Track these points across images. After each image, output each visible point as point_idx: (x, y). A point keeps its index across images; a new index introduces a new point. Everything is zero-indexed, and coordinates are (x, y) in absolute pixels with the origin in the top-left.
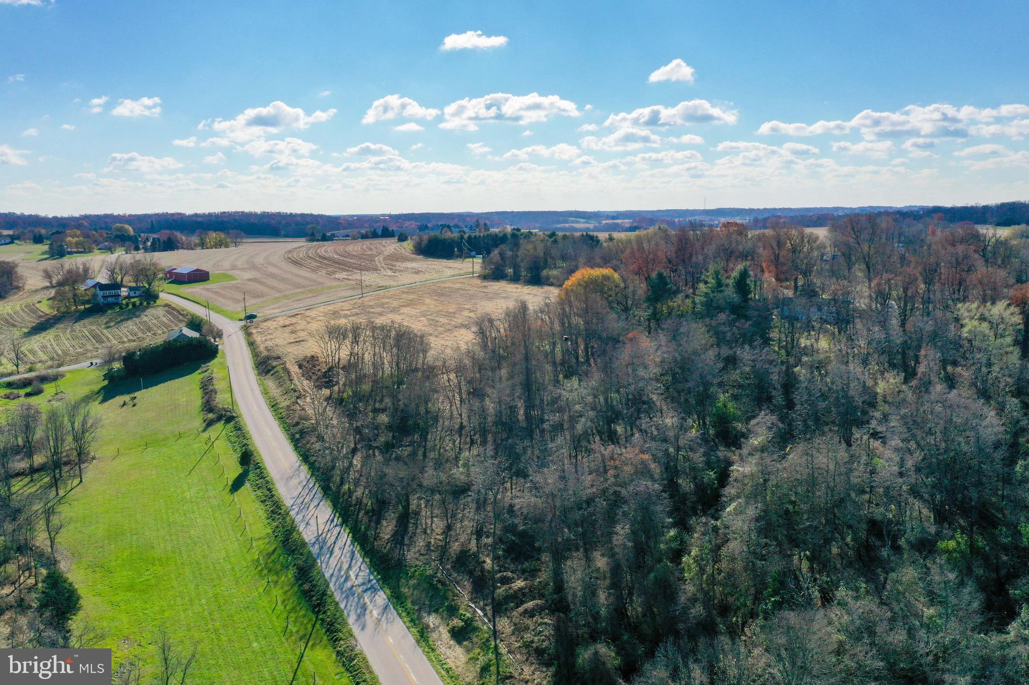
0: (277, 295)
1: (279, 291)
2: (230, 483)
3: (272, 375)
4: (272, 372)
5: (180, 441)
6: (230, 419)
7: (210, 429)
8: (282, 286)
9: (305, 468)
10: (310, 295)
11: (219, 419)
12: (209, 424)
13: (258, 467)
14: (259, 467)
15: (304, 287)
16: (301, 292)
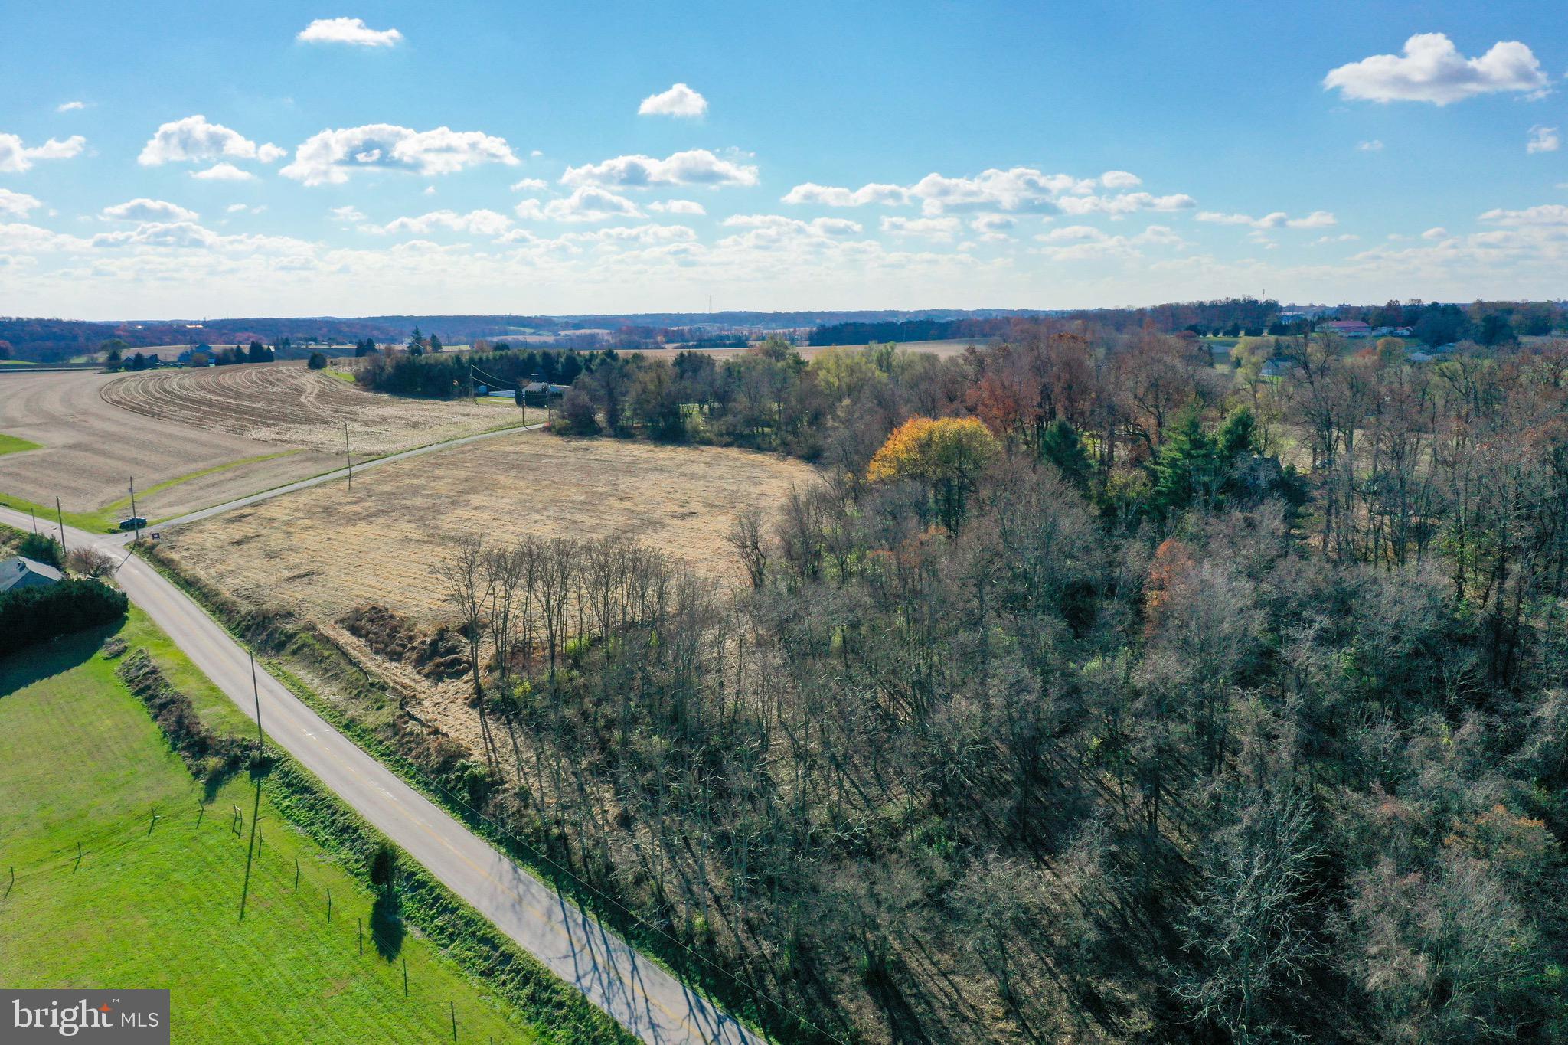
0: (157, 476)
1: (156, 468)
2: (368, 932)
3: (294, 653)
4: (292, 647)
5: (160, 831)
6: (262, 767)
7: (224, 791)
8: (154, 458)
9: (528, 873)
10: (229, 475)
11: (233, 765)
12: (214, 783)
13: (417, 883)
14: (422, 884)
15: (202, 458)
16: (205, 470)
